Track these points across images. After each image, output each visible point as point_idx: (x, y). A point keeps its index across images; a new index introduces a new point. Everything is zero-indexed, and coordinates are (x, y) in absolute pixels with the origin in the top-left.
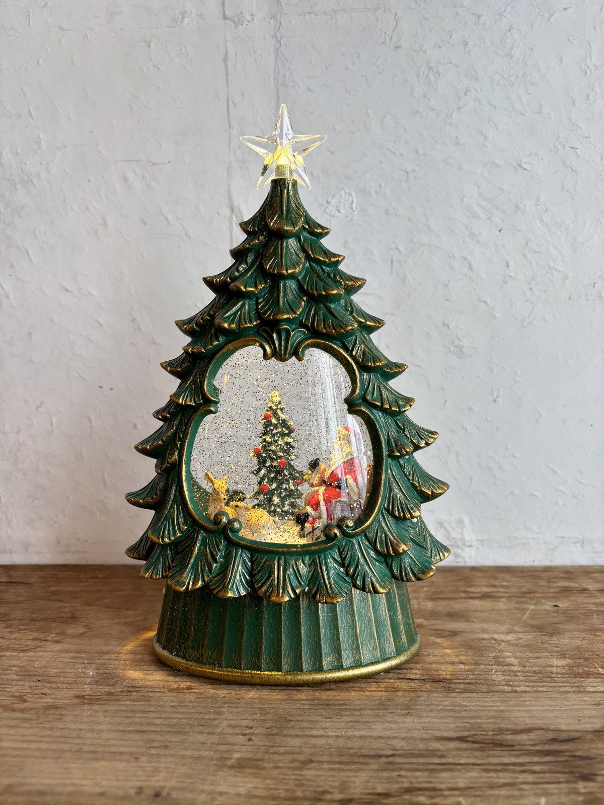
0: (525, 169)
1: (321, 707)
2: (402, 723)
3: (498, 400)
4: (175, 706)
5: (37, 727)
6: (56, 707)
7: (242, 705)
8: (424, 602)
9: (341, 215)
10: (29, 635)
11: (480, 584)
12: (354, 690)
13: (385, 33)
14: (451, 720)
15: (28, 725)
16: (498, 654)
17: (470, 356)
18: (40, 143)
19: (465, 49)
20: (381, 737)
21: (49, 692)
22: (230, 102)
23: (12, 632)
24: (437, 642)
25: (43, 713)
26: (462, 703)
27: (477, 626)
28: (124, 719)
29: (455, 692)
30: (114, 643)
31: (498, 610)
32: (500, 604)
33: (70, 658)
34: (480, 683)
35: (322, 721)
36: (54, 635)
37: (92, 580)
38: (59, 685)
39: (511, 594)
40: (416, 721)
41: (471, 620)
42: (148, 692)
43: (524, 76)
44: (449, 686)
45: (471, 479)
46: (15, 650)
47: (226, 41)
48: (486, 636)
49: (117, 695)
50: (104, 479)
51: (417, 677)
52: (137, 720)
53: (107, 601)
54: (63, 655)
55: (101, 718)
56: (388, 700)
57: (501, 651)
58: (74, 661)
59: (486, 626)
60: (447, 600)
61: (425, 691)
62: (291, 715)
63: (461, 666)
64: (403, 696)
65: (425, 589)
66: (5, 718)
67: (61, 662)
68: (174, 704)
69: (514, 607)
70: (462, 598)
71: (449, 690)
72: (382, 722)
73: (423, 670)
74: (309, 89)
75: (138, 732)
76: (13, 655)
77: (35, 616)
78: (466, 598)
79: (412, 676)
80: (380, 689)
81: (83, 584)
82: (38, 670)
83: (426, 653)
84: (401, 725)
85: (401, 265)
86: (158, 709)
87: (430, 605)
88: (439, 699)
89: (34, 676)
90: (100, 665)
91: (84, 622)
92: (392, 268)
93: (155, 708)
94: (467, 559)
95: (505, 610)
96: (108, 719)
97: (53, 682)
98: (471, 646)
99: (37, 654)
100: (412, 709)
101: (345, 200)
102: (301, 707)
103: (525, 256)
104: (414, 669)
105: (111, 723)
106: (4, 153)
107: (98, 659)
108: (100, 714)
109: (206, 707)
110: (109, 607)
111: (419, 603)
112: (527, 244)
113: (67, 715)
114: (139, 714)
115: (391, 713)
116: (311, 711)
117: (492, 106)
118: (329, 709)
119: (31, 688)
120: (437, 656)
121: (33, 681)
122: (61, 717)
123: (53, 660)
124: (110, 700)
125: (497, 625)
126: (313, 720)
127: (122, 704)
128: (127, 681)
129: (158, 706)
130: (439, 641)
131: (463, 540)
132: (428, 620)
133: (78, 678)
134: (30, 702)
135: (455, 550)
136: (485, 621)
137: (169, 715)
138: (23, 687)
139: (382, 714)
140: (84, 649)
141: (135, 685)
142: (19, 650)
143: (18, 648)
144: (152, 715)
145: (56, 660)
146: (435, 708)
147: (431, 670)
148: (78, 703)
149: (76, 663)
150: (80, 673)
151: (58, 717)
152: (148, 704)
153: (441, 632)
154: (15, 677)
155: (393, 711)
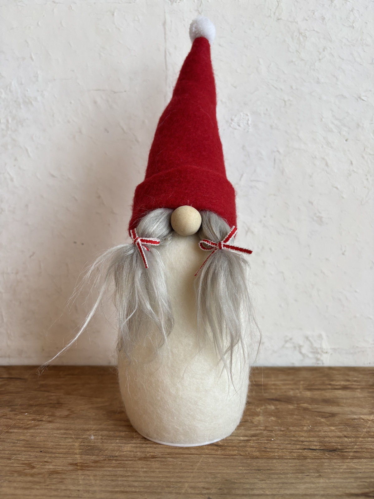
0: (363, 100)
1: (254, 471)
2: (319, 483)
3: (345, 253)
4: (146, 471)
5: (45, 489)
6: (57, 473)
7: (196, 470)
8: (304, 392)
9: (240, 128)
10: (29, 416)
11: (339, 379)
12: (274, 458)
13: (271, 10)
14: (353, 480)
15: (38, 487)
16: (368, 430)
17: (327, 224)
18: (38, 77)
19: (323, 21)
20: (306, 495)
21: (50, 460)
22: (167, 53)
23: (16, 414)
24: (322, 421)
25: (47, 478)
26: (356, 467)
27: (347, 409)
28: (110, 482)
29: (347, 459)
30: (92, 422)
31: (357, 397)
32: (357, 393)
33: (62, 434)
34: (364, 451)
35: (258, 483)
36: (47, 417)
37: (68, 376)
38: (57, 455)
39: (362, 387)
40: (327, 481)
41: (341, 405)
42: (124, 460)
43: (361, 40)
44: (342, 454)
45: (327, 307)
46: (20, 428)
47: (165, 13)
48: (355, 417)
49: (101, 463)
51: (318, 447)
52: (120, 483)
53: (81, 391)
54: (56, 432)
55: (93, 481)
56: (302, 466)
58: (65, 436)
59: (353, 409)
60: (320, 390)
61: (326, 458)
62: (234, 479)
63: (346, 439)
64: (312, 462)
65: (302, 382)
66: (20, 482)
67: (55, 437)
68: (145, 470)
69: (368, 396)
70: (329, 389)
71: (344, 458)
72: (303, 483)
73: (320, 442)
74: (220, 45)
75: (123, 492)
76: (19, 432)
77: (31, 402)
78: (332, 389)
79: (314, 447)
80: (294, 457)
81: (62, 379)
82: (39, 443)
83: (318, 429)
84: (318, 485)
85: (281, 162)
86: (133, 474)
87: (308, 394)
88: (338, 464)
89: (37, 448)
90: (84, 440)
91: (67, 407)
92: (274, 163)
93: (132, 473)
94: (324, 362)
95: (362, 397)
96: (98, 482)
97: (52, 453)
98: (348, 424)
99: (37, 431)
100: (322, 472)
101: (243, 119)
102: (240, 472)
103: (363, 157)
104: (313, 442)
105: (101, 485)
106: (13, 83)
107: (82, 435)
108: (91, 478)
109: (169, 472)
110: (83, 396)
111: (300, 393)
112: (364, 149)
113: (66, 478)
114: (121, 478)
115: (308, 476)
116: (248, 475)
117: (341, 58)
118: (261, 473)
119: (36, 457)
120: (326, 431)
121: (37, 452)
122: (63, 480)
123: (49, 436)
124: (97, 467)
125: (360, 408)
126: (252, 482)
127: (106, 470)
128: (106, 452)
129: (133, 471)
130: (324, 421)
131: (321, 348)
132: (311, 404)
133: (70, 449)
134: (37, 468)
135: (316, 355)
136: (351, 406)
137: (143, 479)
138: (30, 456)
139: (301, 476)
140: (70, 427)
141: (113, 455)
142: (23, 428)
143: (22, 426)
144: (130, 479)
145: (52, 436)
146: (338, 471)
147: (325, 442)
148: (73, 469)
149: (67, 438)
150: (71, 445)
151: (61, 480)
152: (125, 470)
153: (323, 414)
154: (23, 449)
155: (308, 474)
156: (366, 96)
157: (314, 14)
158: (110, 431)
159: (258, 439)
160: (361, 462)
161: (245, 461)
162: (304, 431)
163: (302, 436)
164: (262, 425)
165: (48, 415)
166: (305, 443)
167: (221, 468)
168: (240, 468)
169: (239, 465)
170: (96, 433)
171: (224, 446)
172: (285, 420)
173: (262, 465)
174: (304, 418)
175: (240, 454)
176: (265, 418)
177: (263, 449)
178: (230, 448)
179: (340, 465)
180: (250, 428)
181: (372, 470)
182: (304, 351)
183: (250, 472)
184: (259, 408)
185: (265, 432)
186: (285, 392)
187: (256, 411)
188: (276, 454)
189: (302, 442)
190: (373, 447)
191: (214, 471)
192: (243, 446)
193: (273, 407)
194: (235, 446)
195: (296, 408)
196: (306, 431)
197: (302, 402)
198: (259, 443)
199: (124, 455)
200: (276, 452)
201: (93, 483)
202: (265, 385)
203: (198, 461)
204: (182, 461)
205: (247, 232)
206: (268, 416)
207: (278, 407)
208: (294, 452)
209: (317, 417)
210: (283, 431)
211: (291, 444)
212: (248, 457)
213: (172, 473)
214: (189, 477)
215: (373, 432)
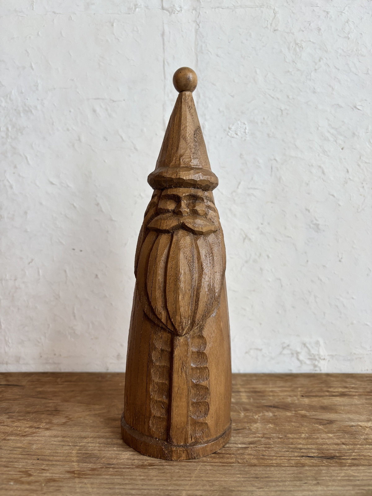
0: (358, 109)
1: (252, 479)
2: (317, 491)
3: (342, 260)
6: (54, 480)
7: (193, 478)
8: (302, 398)
9: (237, 136)
10: (27, 424)
11: (336, 386)
12: (272, 466)
13: (267, 21)
14: (351, 488)
16: (366, 437)
17: (324, 231)
18: (38, 86)
19: (319, 32)
21: (47, 468)
22: (166, 62)
23: (13, 421)
24: (321, 429)
25: (44, 486)
26: (354, 474)
27: (344, 416)
28: (107, 490)
29: (345, 466)
30: (89, 430)
31: (355, 404)
32: (355, 400)
33: (59, 442)
34: (362, 459)
35: (256, 491)
36: (45, 424)
37: (66, 383)
38: (54, 463)
39: (360, 393)
40: (325, 489)
41: (339, 412)
42: (121, 468)
43: (357, 51)
44: (340, 461)
45: (324, 313)
46: (17, 435)
47: (163, 23)
48: (353, 424)
49: (98, 471)
50: (74, 313)
51: (315, 455)
52: (117, 491)
53: (79, 398)
54: (53, 440)
55: (90, 489)
56: (300, 473)
57: (367, 434)
58: (62, 443)
59: (351, 416)
60: (318, 397)
61: (324, 466)
62: (232, 487)
63: (344, 446)
64: (310, 470)
65: (299, 389)
66: (17, 490)
67: (52, 444)
68: (142, 478)
69: (366, 403)
70: (327, 396)
71: (342, 465)
72: (301, 491)
73: (318, 449)
74: (217, 56)
76: (17, 439)
77: (28, 409)
78: (330, 396)
79: (312, 455)
80: (292, 465)
81: (60, 386)
82: (36, 451)
83: (315, 437)
84: (315, 492)
85: (278, 170)
86: (131, 482)
87: (306, 401)
88: (336, 472)
89: (34, 455)
90: (81, 447)
91: (64, 414)
92: (272, 171)
93: (129, 481)
94: (322, 368)
95: (360, 404)
96: (95, 490)
97: (49, 460)
98: (346, 431)
99: (34, 438)
100: (320, 480)
101: (240, 127)
102: (238, 480)
103: (359, 165)
104: (311, 449)
105: (98, 494)
106: (13, 92)
107: (79, 442)
108: (88, 485)
109: (167, 480)
110: (81, 403)
111: (298, 400)
112: (360, 158)
113: (63, 487)
114: (118, 486)
115: (306, 483)
116: (246, 483)
117: (336, 68)
118: (258, 481)
119: (33, 465)
120: (324, 439)
121: (34, 460)
122: (59, 488)
123: (46, 443)
124: (94, 475)
125: (358, 415)
126: (249, 490)
127: (103, 478)
128: (104, 459)
129: (131, 479)
130: (322, 428)
131: (319, 355)
132: (309, 412)
133: (67, 457)
134: (34, 476)
135: (314, 362)
136: (349, 413)
137: (140, 487)
138: (27, 464)
139: (299, 484)
140: (68, 435)
141: (110, 462)
142: (21, 435)
143: (20, 433)
144: (128, 487)
145: (49, 443)
146: (336, 478)
147: (323, 449)
148: (70, 477)
149: (64, 445)
150: (68, 453)
151: (57, 488)
152: (123, 478)
153: (321, 421)
154: (20, 456)
155: (306, 482)
156: (361, 106)
157: (310, 25)
158: (108, 438)
159: (256, 446)
160: (359, 470)
161: (242, 469)
162: (303, 438)
163: (300, 444)
164: (260, 433)
165: (44, 423)
166: (303, 450)
167: (219, 476)
168: (237, 476)
169: (237, 473)
170: (94, 441)
171: (222, 454)
172: (283, 427)
173: (260, 472)
174: (302, 425)
175: (239, 462)
176: (263, 425)
177: (262, 457)
178: (228, 455)
179: (338, 472)
180: (248, 435)
181: (370, 478)
182: (301, 357)
183: (248, 480)
184: (257, 415)
185: (263, 439)
186: (283, 399)
187: (254, 418)
188: (274, 462)
189: (301, 449)
190: (371, 454)
191: (212, 479)
192: (241, 454)
193: (271, 414)
194: (233, 454)
195: (294, 415)
196: (304, 438)
197: (300, 409)
198: (258, 451)
199: (122, 463)
200: (274, 460)
201: (90, 491)
202: (263, 392)
203: (196, 469)
204: (180, 469)
205: (244, 239)
206: (266, 423)
207: (276, 414)
208: (292, 460)
209: (314, 424)
210: (281, 438)
211: (289, 452)
212: (246, 465)
213: (169, 480)
214: (187, 485)
215: (371, 439)
